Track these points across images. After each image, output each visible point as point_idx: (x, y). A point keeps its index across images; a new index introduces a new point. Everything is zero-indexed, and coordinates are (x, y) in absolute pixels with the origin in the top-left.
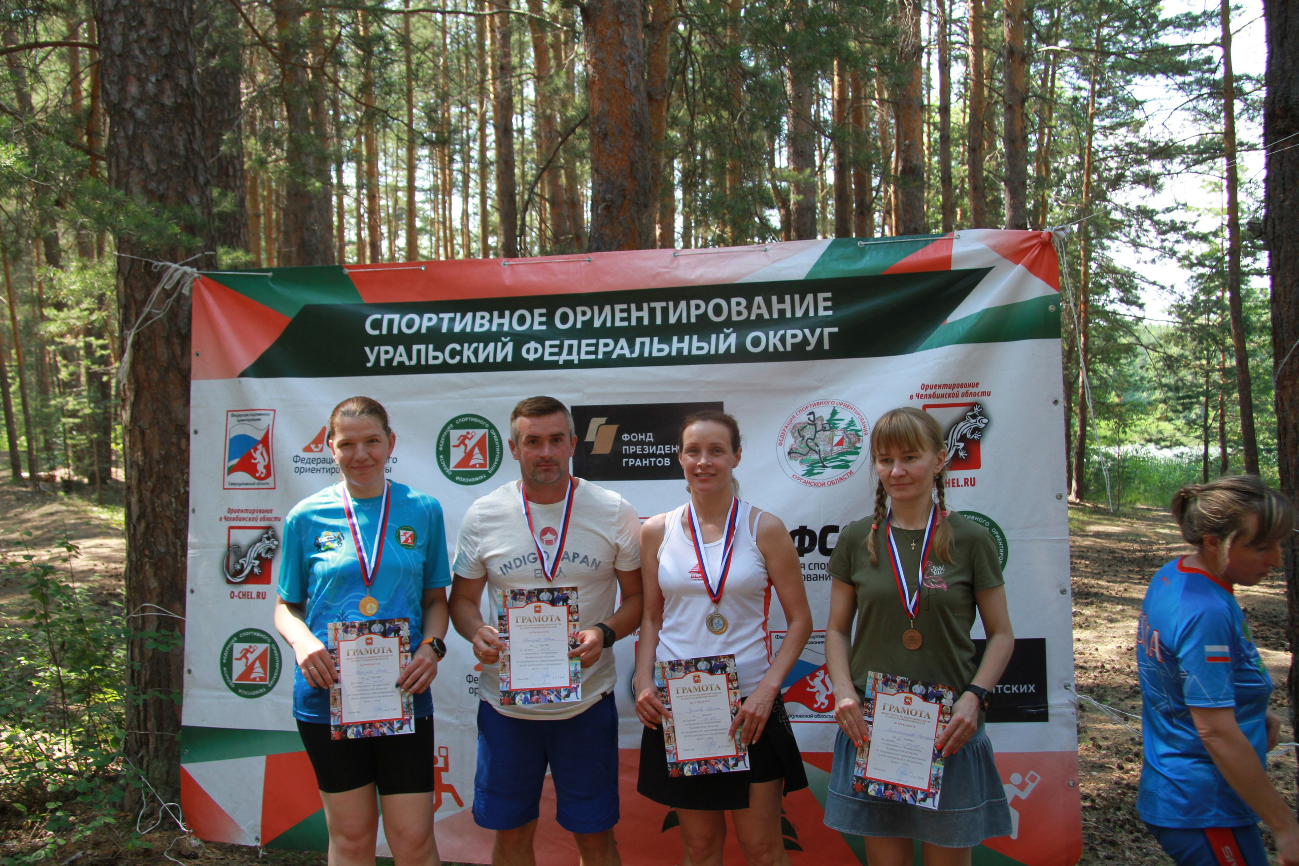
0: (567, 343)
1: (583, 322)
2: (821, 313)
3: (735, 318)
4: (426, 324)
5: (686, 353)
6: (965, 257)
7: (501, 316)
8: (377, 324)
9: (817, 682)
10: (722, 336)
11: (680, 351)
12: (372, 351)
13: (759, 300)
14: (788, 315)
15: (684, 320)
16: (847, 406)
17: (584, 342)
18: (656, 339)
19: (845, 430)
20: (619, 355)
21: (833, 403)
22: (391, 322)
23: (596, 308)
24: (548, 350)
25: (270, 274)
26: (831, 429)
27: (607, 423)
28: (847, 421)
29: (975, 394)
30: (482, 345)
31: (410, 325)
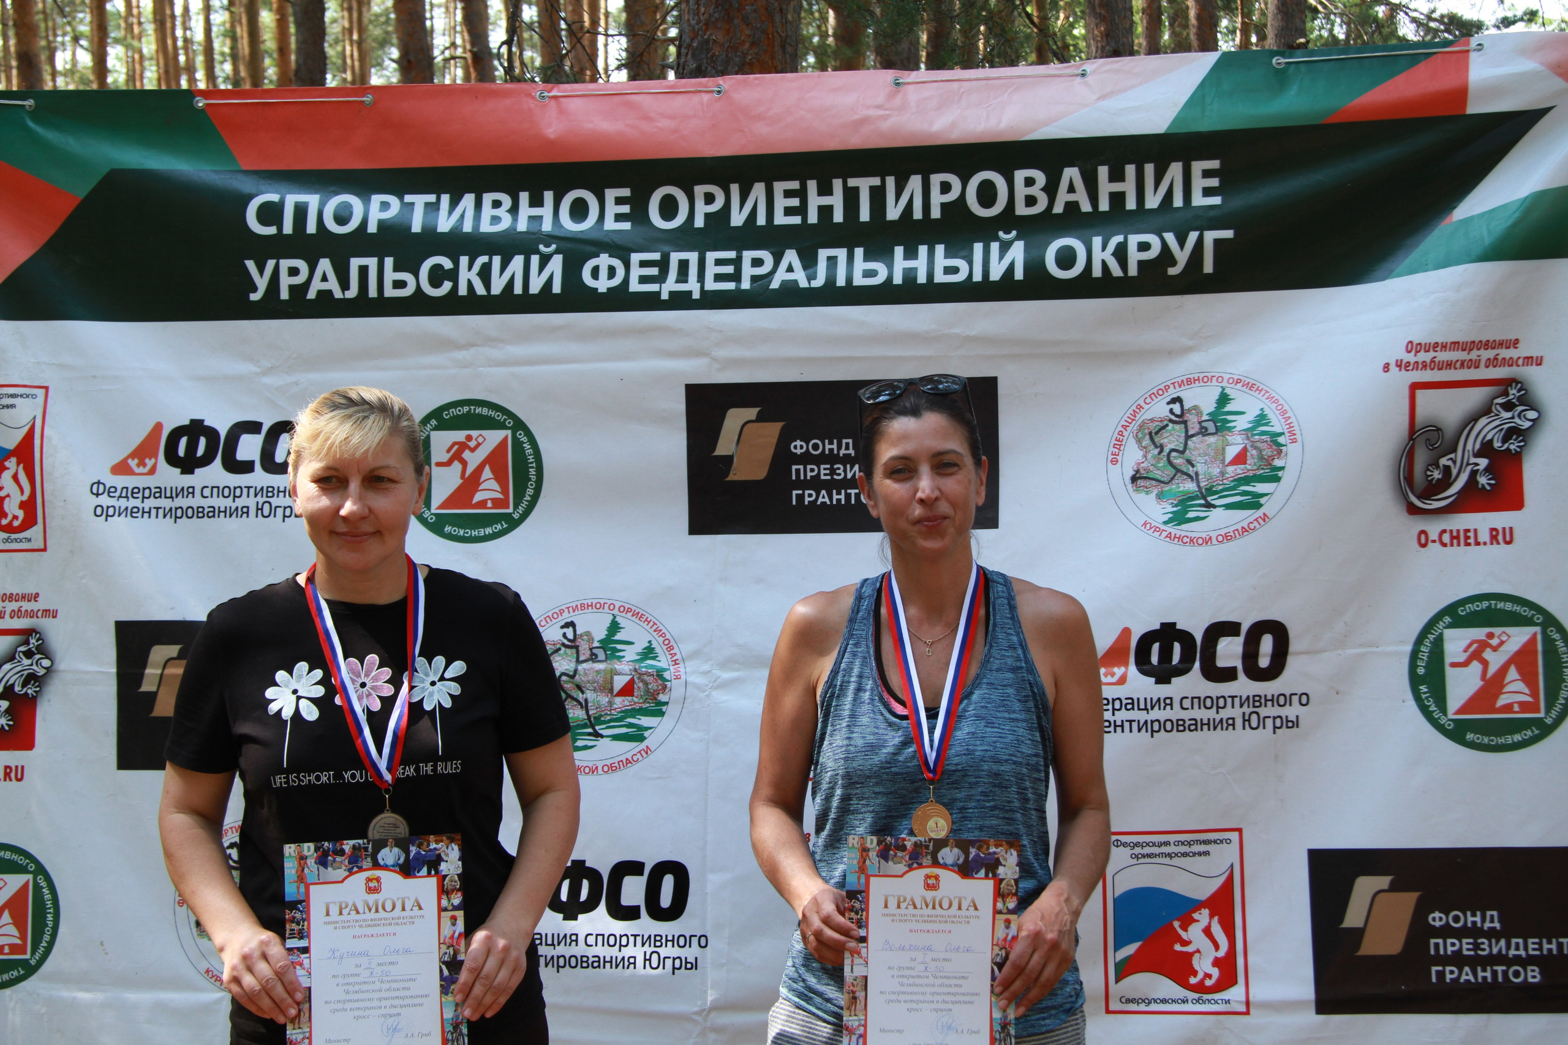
0: (675, 257)
1: (707, 216)
2: (1199, 200)
3: (1021, 210)
4: (376, 216)
5: (922, 279)
6: (1495, 89)
7: (536, 201)
8: (271, 214)
9: (1195, 934)
10: (995, 247)
11: (910, 275)
12: (261, 271)
13: (1071, 173)
14: (1131, 204)
15: (918, 214)
16: (1251, 386)
17: (711, 256)
18: (859, 252)
19: (1248, 432)
20: (784, 283)
21: (1219, 379)
22: (301, 212)
23: (735, 189)
24: (636, 272)
25: (29, 103)
26: (1218, 430)
27: (760, 418)
28: (1251, 415)
29: (1510, 362)
30: (497, 260)
31: (341, 220)
